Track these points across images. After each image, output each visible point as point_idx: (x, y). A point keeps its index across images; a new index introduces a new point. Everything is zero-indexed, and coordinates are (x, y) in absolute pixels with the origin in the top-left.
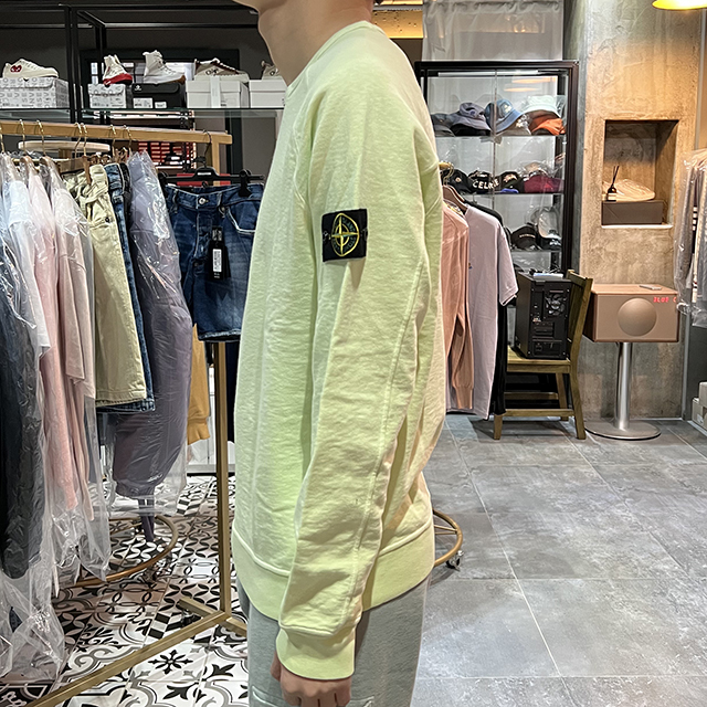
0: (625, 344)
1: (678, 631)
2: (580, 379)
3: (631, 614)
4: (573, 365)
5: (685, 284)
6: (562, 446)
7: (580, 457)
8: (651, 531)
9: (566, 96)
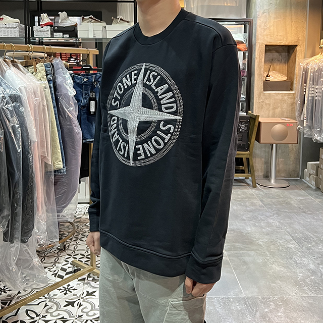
0: (274, 145)
1: (298, 275)
2: (254, 160)
3: (276, 268)
4: (251, 154)
5: (300, 118)
6: (246, 191)
7: (254, 195)
8: (285, 229)
9: (248, 34)
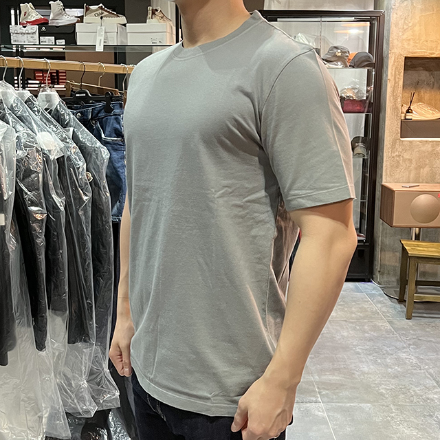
7: (378, 314)
8: (427, 370)
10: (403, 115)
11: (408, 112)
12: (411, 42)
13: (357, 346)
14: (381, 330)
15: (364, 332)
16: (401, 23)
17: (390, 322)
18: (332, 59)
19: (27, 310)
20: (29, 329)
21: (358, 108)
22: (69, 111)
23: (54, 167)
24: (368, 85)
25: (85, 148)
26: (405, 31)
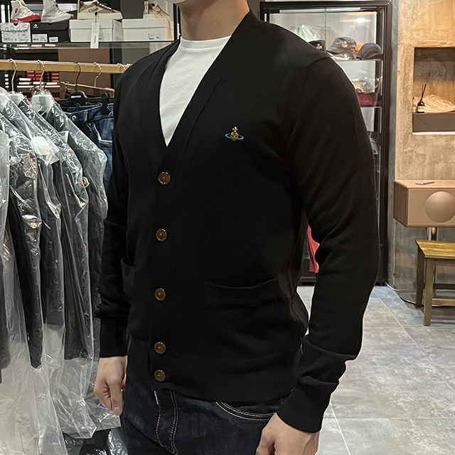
8: (447, 380)
10: (415, 108)
11: (419, 104)
12: (421, 32)
13: (373, 355)
14: (398, 338)
15: (380, 340)
16: (409, 12)
17: (407, 330)
18: (338, 51)
19: (21, 324)
20: (23, 344)
21: (367, 102)
22: (63, 113)
23: (49, 173)
24: (377, 76)
25: (81, 152)
26: (413, 20)
